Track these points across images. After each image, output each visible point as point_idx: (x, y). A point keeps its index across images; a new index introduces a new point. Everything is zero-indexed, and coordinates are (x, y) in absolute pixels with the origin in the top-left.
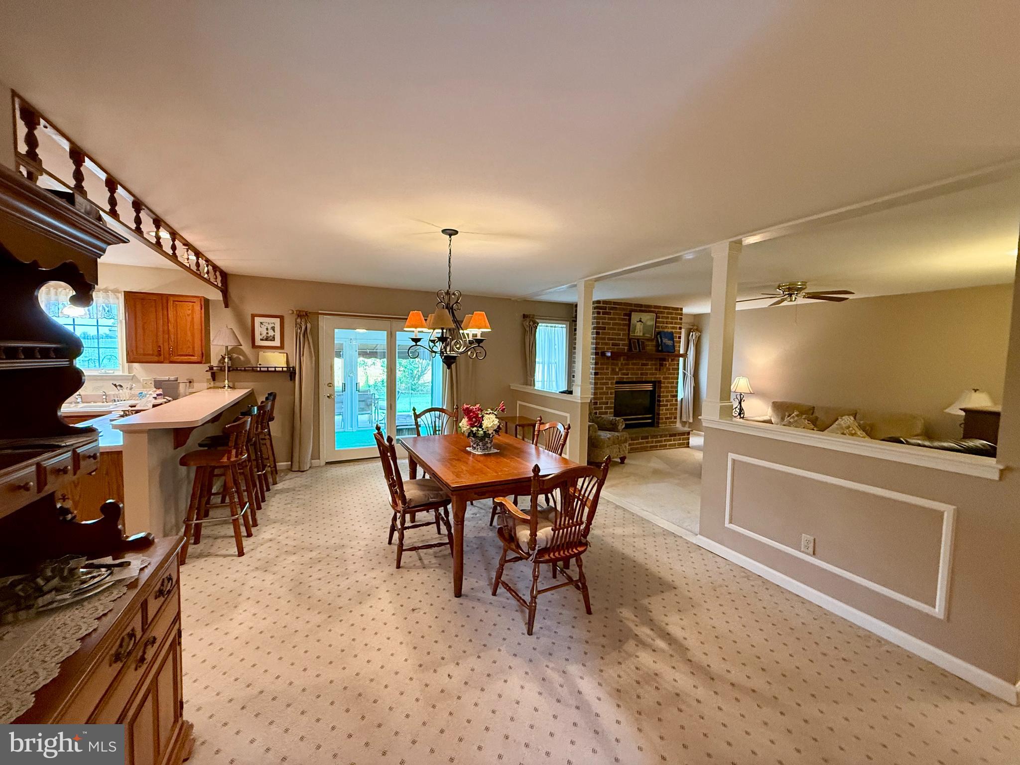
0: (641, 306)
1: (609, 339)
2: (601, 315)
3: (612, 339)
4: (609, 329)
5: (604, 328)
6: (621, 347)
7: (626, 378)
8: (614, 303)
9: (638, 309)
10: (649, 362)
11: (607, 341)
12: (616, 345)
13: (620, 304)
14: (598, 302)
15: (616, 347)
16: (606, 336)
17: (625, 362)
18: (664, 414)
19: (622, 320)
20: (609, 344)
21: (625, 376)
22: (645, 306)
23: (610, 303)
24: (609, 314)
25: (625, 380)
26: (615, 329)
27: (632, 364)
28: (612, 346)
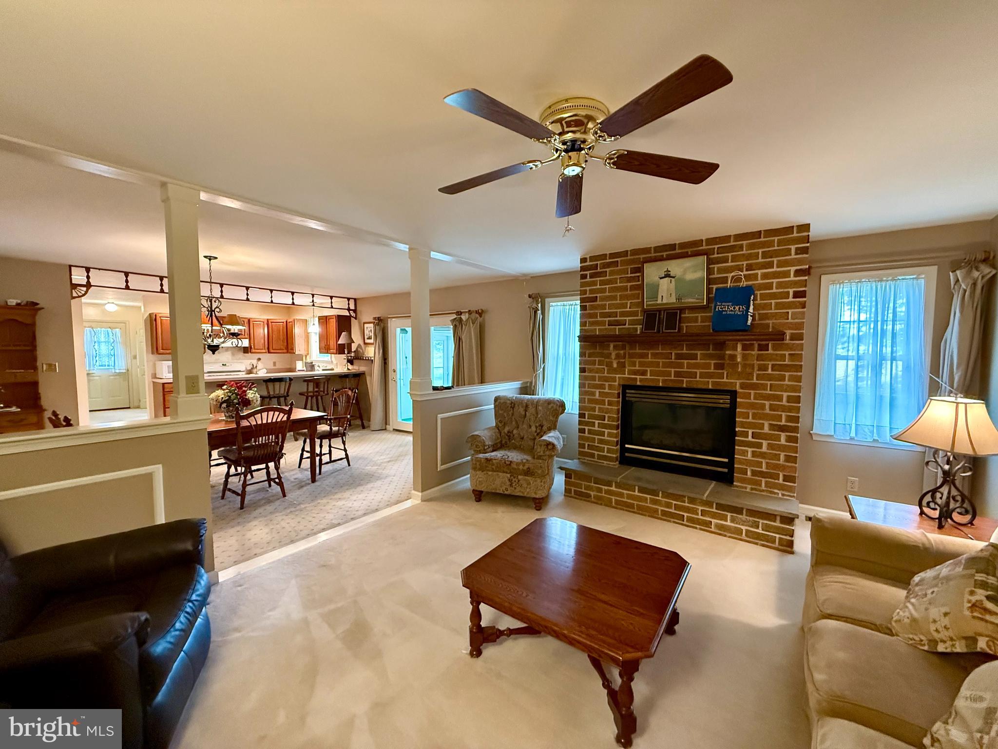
2: (588, 279)
4: (603, 299)
5: (595, 299)
6: (627, 326)
7: (641, 380)
8: (613, 255)
9: (665, 254)
10: (699, 353)
11: (599, 319)
12: (618, 323)
13: (625, 253)
14: (583, 260)
15: (617, 327)
16: (596, 311)
17: (637, 351)
18: (748, 463)
19: (629, 280)
20: (603, 323)
21: (638, 377)
22: (683, 245)
23: (603, 256)
24: (602, 275)
25: (638, 383)
26: (615, 298)
27: (655, 355)
28: (609, 325)
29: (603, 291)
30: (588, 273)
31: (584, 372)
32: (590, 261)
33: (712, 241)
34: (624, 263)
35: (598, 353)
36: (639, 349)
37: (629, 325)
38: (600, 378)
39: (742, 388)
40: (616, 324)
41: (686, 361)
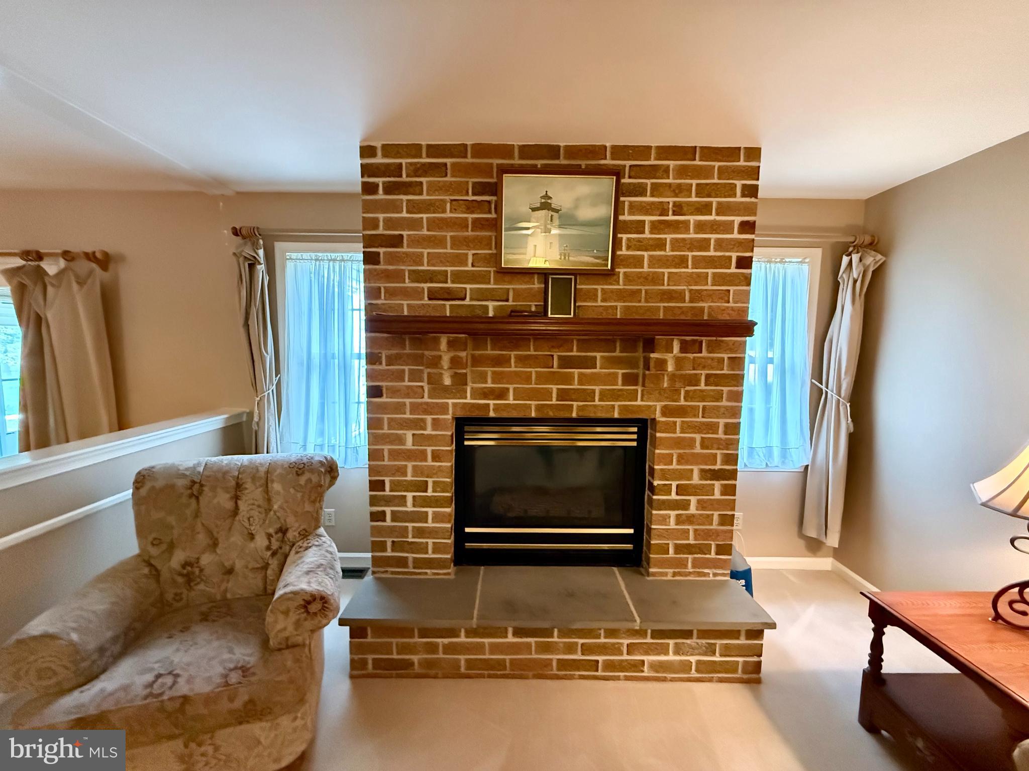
0: (553, 151)
1: (418, 276)
2: (381, 196)
3: (430, 277)
4: (417, 241)
5: (397, 241)
6: (467, 302)
7: (497, 408)
8: (435, 150)
9: (539, 163)
10: (598, 355)
11: (408, 284)
12: (449, 295)
13: (460, 150)
14: (367, 151)
15: (448, 303)
16: (403, 268)
17: (489, 352)
18: (669, 534)
19: (471, 207)
20: (418, 294)
21: (491, 402)
22: (573, 151)
23: (414, 150)
24: (411, 190)
25: (492, 414)
26: (441, 242)
27: (521, 360)
28: (430, 299)
29: (415, 224)
30: (380, 181)
31: (380, 395)
32: (385, 156)
33: (620, 151)
34: (459, 170)
35: (408, 355)
36: (492, 350)
37: (471, 299)
38: (415, 408)
39: (664, 414)
40: (446, 296)
41: (576, 371)
